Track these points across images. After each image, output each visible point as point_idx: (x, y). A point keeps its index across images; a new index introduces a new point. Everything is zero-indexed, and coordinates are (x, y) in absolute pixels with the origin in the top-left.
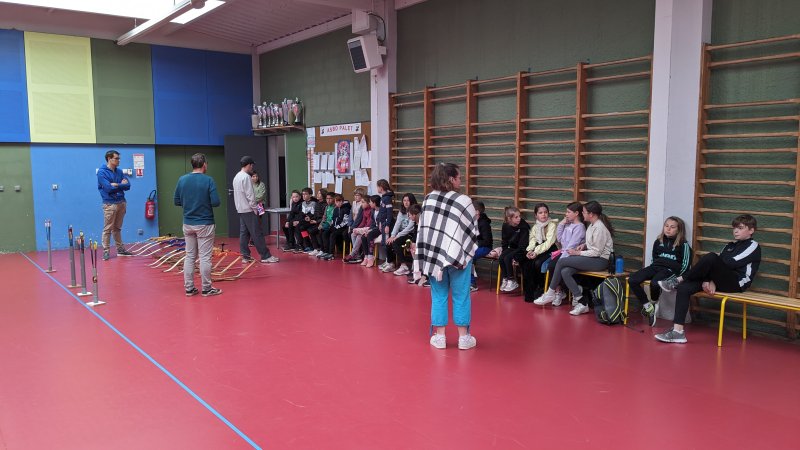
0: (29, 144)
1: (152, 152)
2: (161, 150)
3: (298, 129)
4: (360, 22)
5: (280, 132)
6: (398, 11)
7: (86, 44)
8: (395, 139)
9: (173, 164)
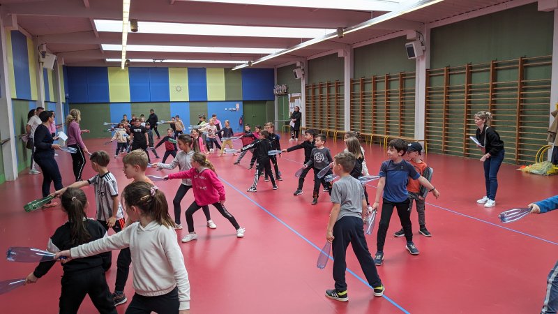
0: (207, 101)
1: (242, 103)
2: (245, 102)
3: (286, 94)
4: (298, 64)
5: (282, 95)
6: (309, 61)
7: (223, 70)
8: (307, 98)
9: (249, 107)
